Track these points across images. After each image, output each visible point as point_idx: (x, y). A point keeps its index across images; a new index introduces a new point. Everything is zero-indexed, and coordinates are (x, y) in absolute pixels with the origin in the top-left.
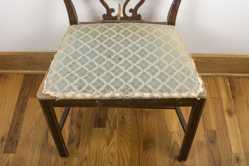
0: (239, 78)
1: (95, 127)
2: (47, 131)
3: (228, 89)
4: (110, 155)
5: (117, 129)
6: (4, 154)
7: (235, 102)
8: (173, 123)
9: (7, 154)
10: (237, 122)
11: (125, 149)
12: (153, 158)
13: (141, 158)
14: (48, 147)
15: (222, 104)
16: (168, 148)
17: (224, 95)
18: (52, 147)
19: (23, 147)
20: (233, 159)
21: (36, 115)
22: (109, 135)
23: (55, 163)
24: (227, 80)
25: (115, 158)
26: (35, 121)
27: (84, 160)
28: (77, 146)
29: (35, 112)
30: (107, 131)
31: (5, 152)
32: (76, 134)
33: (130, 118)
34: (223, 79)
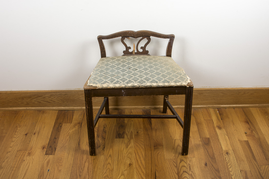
0: (225, 108)
1: (116, 138)
2: (79, 142)
3: (217, 115)
4: (129, 153)
5: (133, 139)
6: (46, 155)
7: (223, 122)
8: (176, 135)
9: (47, 156)
10: (226, 133)
11: (140, 150)
12: (162, 154)
13: (152, 154)
14: (80, 151)
15: (214, 123)
16: (173, 148)
17: (214, 118)
18: (84, 150)
19: (60, 151)
20: (223, 153)
21: (69, 133)
22: (128, 143)
23: (87, 159)
24: (217, 110)
25: (132, 155)
26: (69, 136)
27: (109, 157)
28: (103, 149)
29: (69, 131)
30: (126, 140)
31: (46, 154)
32: (102, 143)
33: (142, 132)
34: (213, 109)
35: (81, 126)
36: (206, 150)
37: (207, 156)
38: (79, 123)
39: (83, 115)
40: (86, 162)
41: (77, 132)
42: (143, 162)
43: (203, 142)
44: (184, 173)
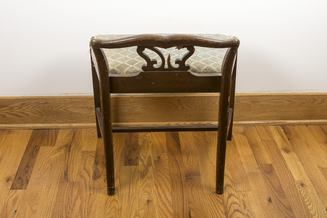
0: (293, 125)
1: (126, 165)
2: (66, 171)
3: (282, 134)
4: (147, 186)
5: (152, 166)
6: (11, 190)
7: (291, 143)
9: (14, 190)
10: (297, 157)
11: (164, 181)
12: (199, 186)
13: (184, 187)
14: (68, 183)
15: (276, 144)
17: (277, 138)
18: (73, 183)
19: (35, 184)
20: (296, 185)
21: (50, 159)
22: (144, 171)
23: (78, 195)
24: (280, 127)
25: (152, 189)
26: (50, 163)
28: (105, 181)
29: (50, 157)
30: (141, 168)
31: (12, 188)
32: (102, 172)
33: (167, 157)
34: (274, 127)
35: (69, 150)
36: (267, 180)
37: (271, 188)
38: (66, 146)
39: (72, 136)
40: (78, 198)
41: (62, 157)
42: (170, 198)
43: (263, 171)
44: (235, 212)
